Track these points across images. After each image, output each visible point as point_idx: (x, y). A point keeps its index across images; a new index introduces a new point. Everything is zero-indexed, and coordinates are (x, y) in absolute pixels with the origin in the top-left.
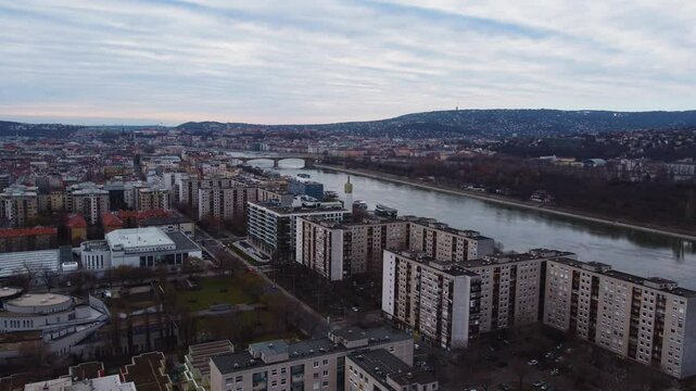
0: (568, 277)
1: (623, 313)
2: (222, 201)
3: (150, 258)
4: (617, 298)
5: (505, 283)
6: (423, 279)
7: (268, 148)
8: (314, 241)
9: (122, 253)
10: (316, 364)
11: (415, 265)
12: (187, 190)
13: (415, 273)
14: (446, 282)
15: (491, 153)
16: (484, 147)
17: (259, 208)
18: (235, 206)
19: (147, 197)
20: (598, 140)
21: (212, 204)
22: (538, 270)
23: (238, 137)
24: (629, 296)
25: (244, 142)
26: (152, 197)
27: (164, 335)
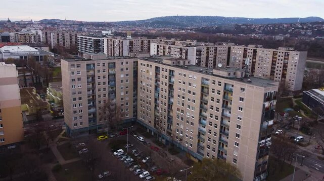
0: (241, 52)
1: (268, 65)
2: (64, 39)
3: (25, 57)
4: (265, 58)
5: (211, 56)
6: (172, 53)
7: (86, 30)
8: (114, 48)
9: (9, 54)
10: (122, 63)
11: (167, 47)
12: (44, 36)
13: (167, 50)
14: (184, 51)
15: (194, 32)
16: (191, 30)
17: (83, 37)
18: (71, 42)
19: (23, 36)
20: (242, 27)
21: (58, 40)
22: (227, 51)
23: (71, 25)
24: (271, 56)
25: (74, 27)
26: (25, 36)
27: (35, 82)
